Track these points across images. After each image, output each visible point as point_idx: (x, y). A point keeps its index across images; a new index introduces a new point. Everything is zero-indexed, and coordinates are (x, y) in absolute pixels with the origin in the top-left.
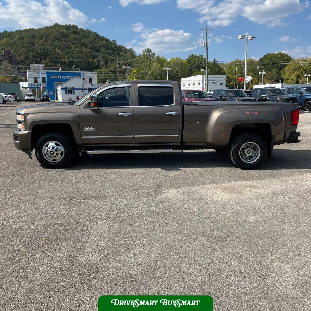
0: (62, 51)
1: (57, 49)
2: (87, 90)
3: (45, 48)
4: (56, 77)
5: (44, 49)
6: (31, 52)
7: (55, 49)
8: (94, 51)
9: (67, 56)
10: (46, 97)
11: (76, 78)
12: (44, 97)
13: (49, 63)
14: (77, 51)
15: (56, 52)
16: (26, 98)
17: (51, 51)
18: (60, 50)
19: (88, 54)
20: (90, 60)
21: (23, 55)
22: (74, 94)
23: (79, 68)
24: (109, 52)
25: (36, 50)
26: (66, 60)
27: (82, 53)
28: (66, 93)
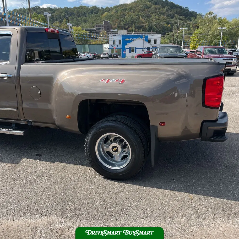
0: (144, 19)
1: (141, 18)
2: (147, 49)
3: (132, 17)
4: (129, 39)
5: (131, 19)
6: (122, 22)
7: (140, 18)
8: (169, 18)
9: (148, 23)
10: (116, 55)
11: (139, 39)
12: (114, 55)
13: (134, 29)
14: (155, 18)
15: (140, 20)
16: (102, 56)
17: (136, 20)
18: (143, 19)
19: (164, 20)
20: (166, 25)
21: (117, 24)
22: (136, 52)
23: (156, 32)
24: (181, 17)
25: (126, 19)
26: (147, 26)
27: (159, 19)
28: (130, 52)
